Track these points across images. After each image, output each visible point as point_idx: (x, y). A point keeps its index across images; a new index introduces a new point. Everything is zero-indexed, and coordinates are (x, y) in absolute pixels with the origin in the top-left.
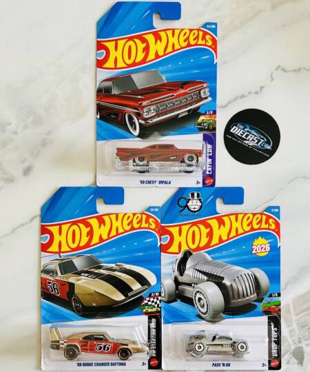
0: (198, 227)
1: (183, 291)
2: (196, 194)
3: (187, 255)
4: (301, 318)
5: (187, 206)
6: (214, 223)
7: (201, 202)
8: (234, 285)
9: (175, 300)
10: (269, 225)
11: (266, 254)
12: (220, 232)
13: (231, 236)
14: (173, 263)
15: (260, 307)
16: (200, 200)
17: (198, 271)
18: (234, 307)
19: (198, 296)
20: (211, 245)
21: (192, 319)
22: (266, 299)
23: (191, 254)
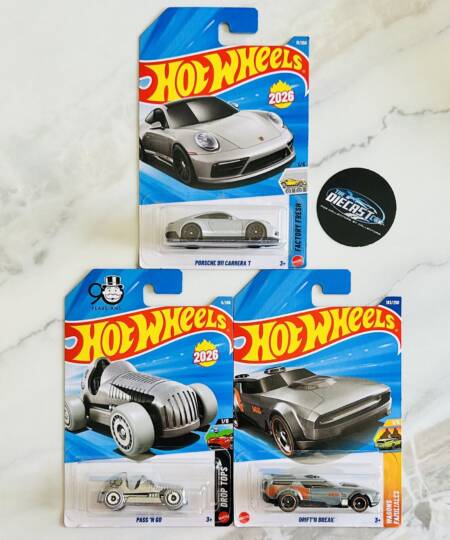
0: (118, 325)
1: (97, 416)
2: (114, 279)
3: (102, 365)
4: (427, 461)
5: (102, 295)
6: (140, 320)
7: (122, 290)
8: (168, 408)
9: (85, 429)
10: (218, 322)
11: (212, 363)
12: (149, 333)
13: (164, 338)
14: (81, 376)
15: (205, 437)
16: (120, 287)
17: (117, 387)
18: (168, 438)
19: (118, 422)
20: (137, 350)
21: (110, 456)
22: (213, 427)
23: (107, 364)
